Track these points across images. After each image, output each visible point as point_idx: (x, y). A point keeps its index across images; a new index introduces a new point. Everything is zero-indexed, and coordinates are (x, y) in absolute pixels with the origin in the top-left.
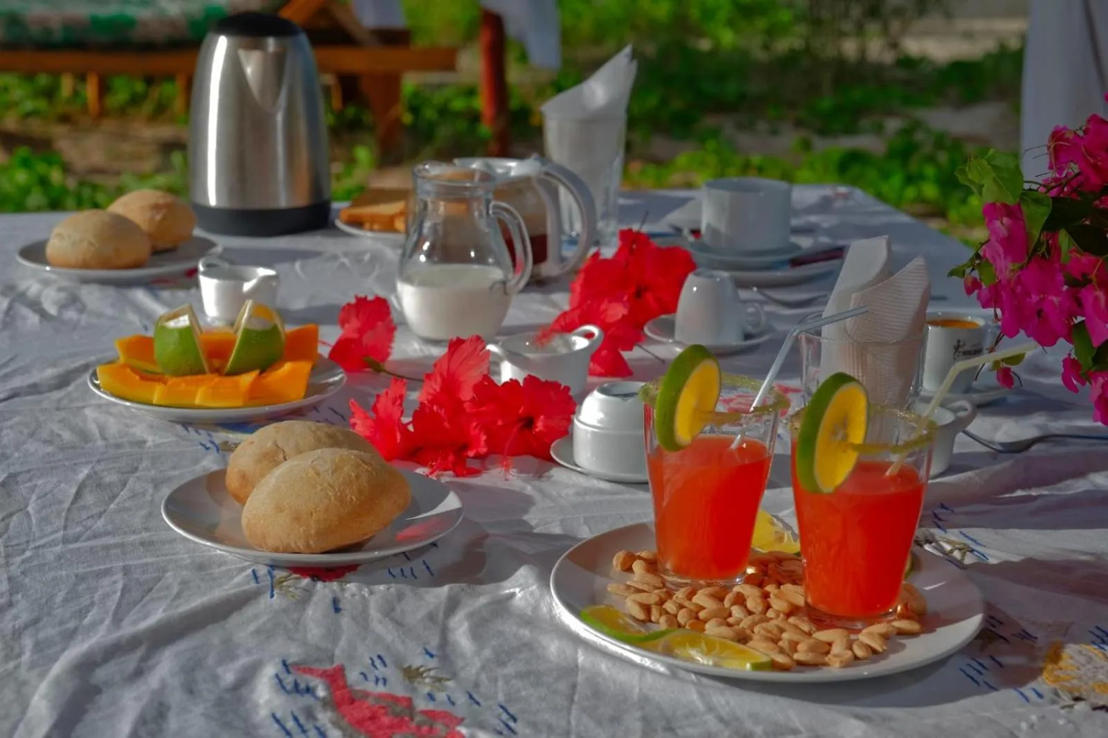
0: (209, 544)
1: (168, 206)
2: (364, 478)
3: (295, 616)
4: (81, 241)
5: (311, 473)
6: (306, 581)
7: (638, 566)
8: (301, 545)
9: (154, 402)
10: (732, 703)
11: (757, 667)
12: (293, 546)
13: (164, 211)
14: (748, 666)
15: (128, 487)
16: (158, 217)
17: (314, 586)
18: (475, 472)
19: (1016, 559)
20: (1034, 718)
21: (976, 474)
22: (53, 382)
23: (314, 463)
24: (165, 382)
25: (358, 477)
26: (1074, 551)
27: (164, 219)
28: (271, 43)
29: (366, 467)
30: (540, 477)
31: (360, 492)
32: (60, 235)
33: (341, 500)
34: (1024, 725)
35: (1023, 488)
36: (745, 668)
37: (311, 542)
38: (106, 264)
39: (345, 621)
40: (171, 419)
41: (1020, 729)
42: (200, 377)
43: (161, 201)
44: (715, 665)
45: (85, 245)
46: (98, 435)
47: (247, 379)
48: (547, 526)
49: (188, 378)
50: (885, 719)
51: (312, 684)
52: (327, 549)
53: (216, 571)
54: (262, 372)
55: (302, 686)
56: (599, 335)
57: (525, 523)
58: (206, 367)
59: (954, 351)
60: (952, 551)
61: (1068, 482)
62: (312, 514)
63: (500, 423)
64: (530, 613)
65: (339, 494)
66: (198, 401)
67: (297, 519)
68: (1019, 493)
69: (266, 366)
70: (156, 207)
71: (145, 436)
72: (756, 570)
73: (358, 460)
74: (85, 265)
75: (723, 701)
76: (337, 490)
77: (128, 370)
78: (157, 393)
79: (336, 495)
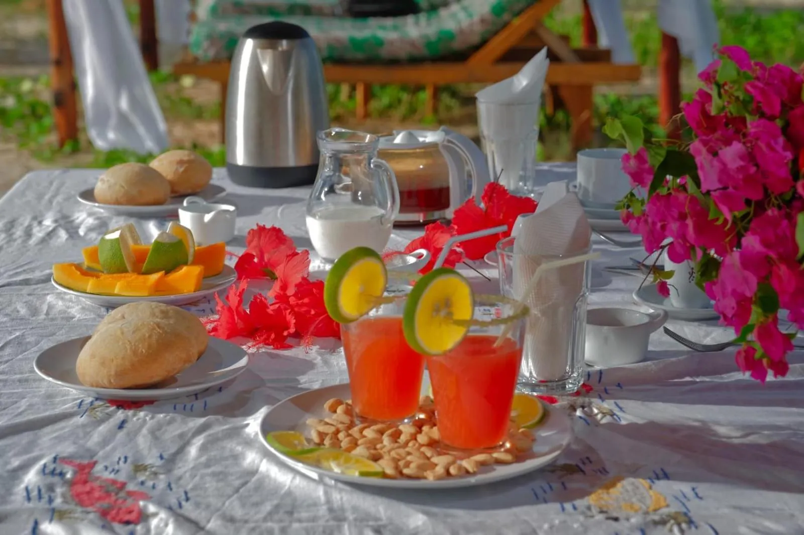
0: (60, 383)
1: (190, 162)
2: (154, 337)
3: (88, 430)
4: (115, 184)
5: (119, 333)
6: (113, 408)
7: (340, 409)
8: (106, 382)
9: (88, 291)
10: (345, 499)
11: (363, 474)
12: (100, 382)
13: (186, 165)
14: (357, 474)
15: (39, 345)
16: (181, 170)
17: (116, 412)
18: (289, 347)
19: (640, 422)
20: (557, 522)
21: (654, 364)
22: (43, 278)
23: (123, 326)
24: (98, 277)
25: (150, 337)
26: (689, 419)
27: (185, 171)
28: (284, 44)
29: (159, 330)
30: (334, 352)
31: (150, 346)
32: (102, 180)
33: (135, 352)
34: (546, 526)
35: (691, 376)
36: (354, 474)
37: (112, 381)
38: (131, 201)
39: (121, 435)
40: (102, 304)
41: (541, 528)
42: (123, 275)
43: (186, 158)
44: (343, 473)
45: (117, 187)
46: (45, 312)
47: (154, 277)
48: (311, 384)
49: (115, 275)
50: (447, 516)
51: (64, 471)
52: (126, 386)
53: (58, 400)
54: (167, 273)
55: (58, 471)
56: (427, 256)
57: (298, 381)
58: (129, 268)
59: (689, 276)
60: (597, 414)
61: (732, 374)
62: (113, 360)
63: (313, 312)
64: (252, 437)
65: (133, 347)
66: (116, 291)
67: (103, 364)
68: (688, 379)
69: (170, 270)
70: (181, 162)
71: (76, 314)
72: (426, 416)
73: (155, 325)
74: (117, 203)
75: (338, 497)
76: (133, 344)
77: (73, 268)
78: (90, 284)
79: (131, 348)
